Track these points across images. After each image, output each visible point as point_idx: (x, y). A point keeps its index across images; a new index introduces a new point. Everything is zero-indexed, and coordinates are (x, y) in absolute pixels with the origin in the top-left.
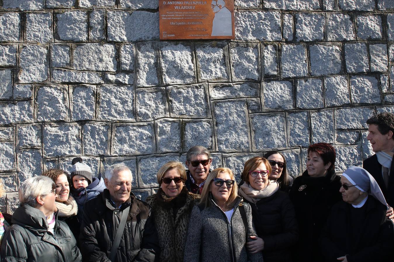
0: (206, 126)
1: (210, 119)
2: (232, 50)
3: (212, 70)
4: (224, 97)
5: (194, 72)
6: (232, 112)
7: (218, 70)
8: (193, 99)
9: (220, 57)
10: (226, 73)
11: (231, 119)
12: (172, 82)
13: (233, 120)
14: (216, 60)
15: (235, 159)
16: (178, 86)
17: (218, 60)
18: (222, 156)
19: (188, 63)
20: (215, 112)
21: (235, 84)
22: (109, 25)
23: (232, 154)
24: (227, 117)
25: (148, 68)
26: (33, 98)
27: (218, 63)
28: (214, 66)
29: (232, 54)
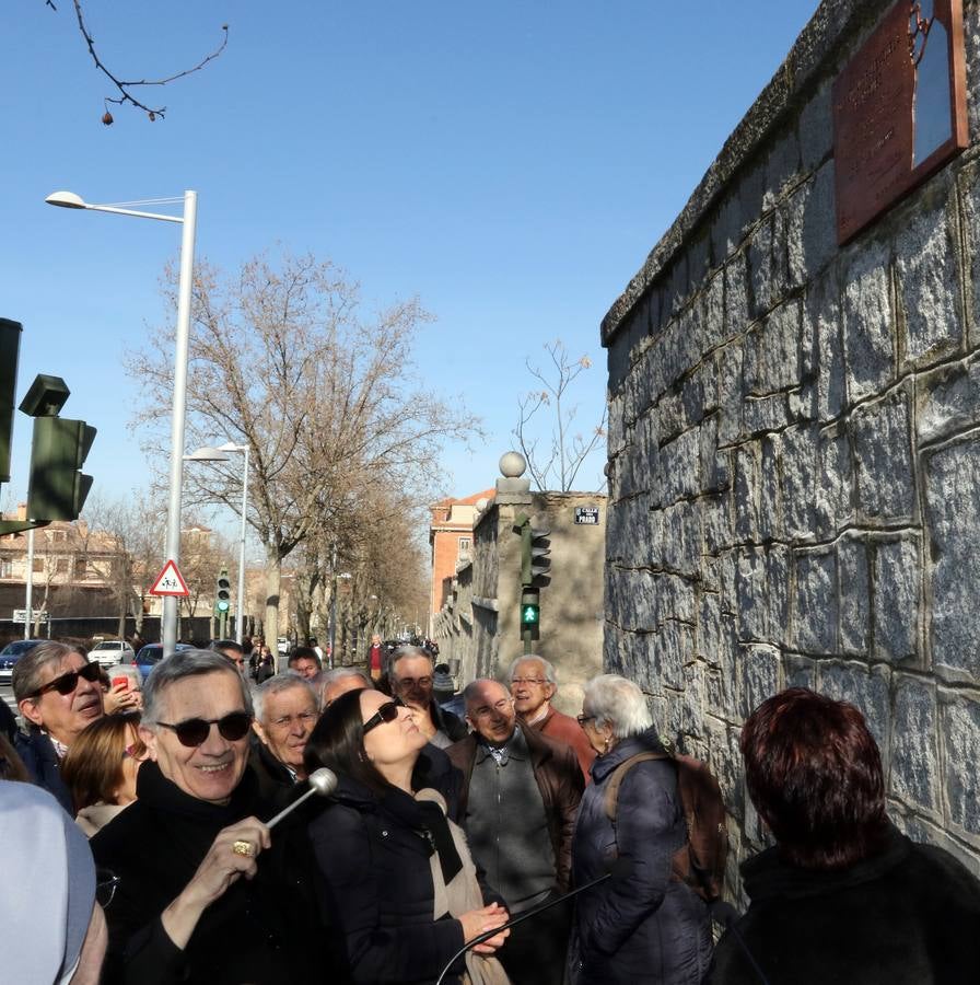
0: (908, 558)
1: (918, 527)
2: (968, 197)
3: (927, 315)
4: (947, 425)
5: (892, 340)
6: (960, 495)
7: (940, 306)
8: (888, 450)
9: (940, 249)
10: (956, 313)
11: (960, 528)
12: (860, 394)
13: (964, 532)
14: (932, 265)
15: (965, 714)
16: (865, 404)
17: (937, 263)
18: (938, 694)
19: (880, 310)
20: (926, 499)
21: (974, 361)
22: (789, 243)
23: (957, 691)
24: (950, 518)
25: (831, 355)
26: (732, 483)
27: (939, 276)
28: (931, 297)
29: (969, 218)
